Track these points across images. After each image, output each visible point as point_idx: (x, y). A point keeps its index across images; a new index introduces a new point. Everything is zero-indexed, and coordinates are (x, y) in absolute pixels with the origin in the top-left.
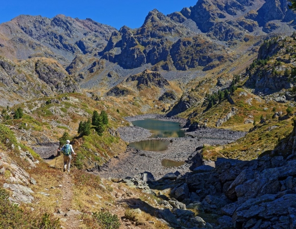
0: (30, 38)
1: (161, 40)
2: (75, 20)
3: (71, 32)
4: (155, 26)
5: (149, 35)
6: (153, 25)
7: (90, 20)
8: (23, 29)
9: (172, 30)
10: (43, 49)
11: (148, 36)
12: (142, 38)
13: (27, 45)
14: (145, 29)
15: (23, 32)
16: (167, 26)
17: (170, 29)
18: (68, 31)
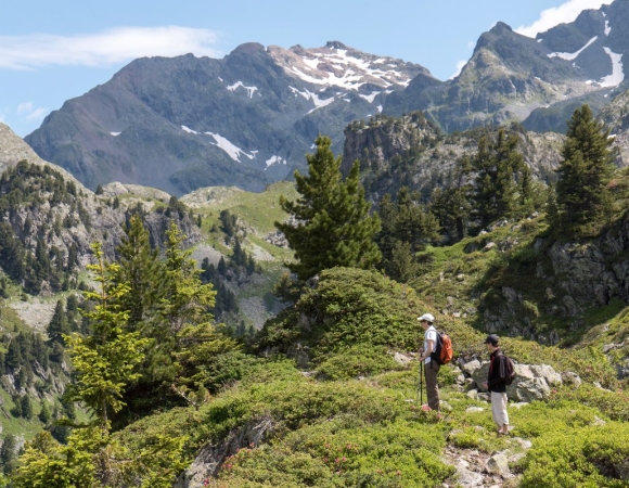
0: (166, 123)
1: (495, 117)
2: (292, 54)
3: (278, 95)
4: (485, 79)
5: (466, 105)
6: (479, 74)
7: (337, 45)
8: (145, 99)
9: (527, 86)
10: (203, 154)
11: (464, 107)
12: (450, 112)
13: (162, 144)
14: (458, 88)
15: (148, 109)
16: (513, 78)
17: (520, 86)
18: (273, 93)
